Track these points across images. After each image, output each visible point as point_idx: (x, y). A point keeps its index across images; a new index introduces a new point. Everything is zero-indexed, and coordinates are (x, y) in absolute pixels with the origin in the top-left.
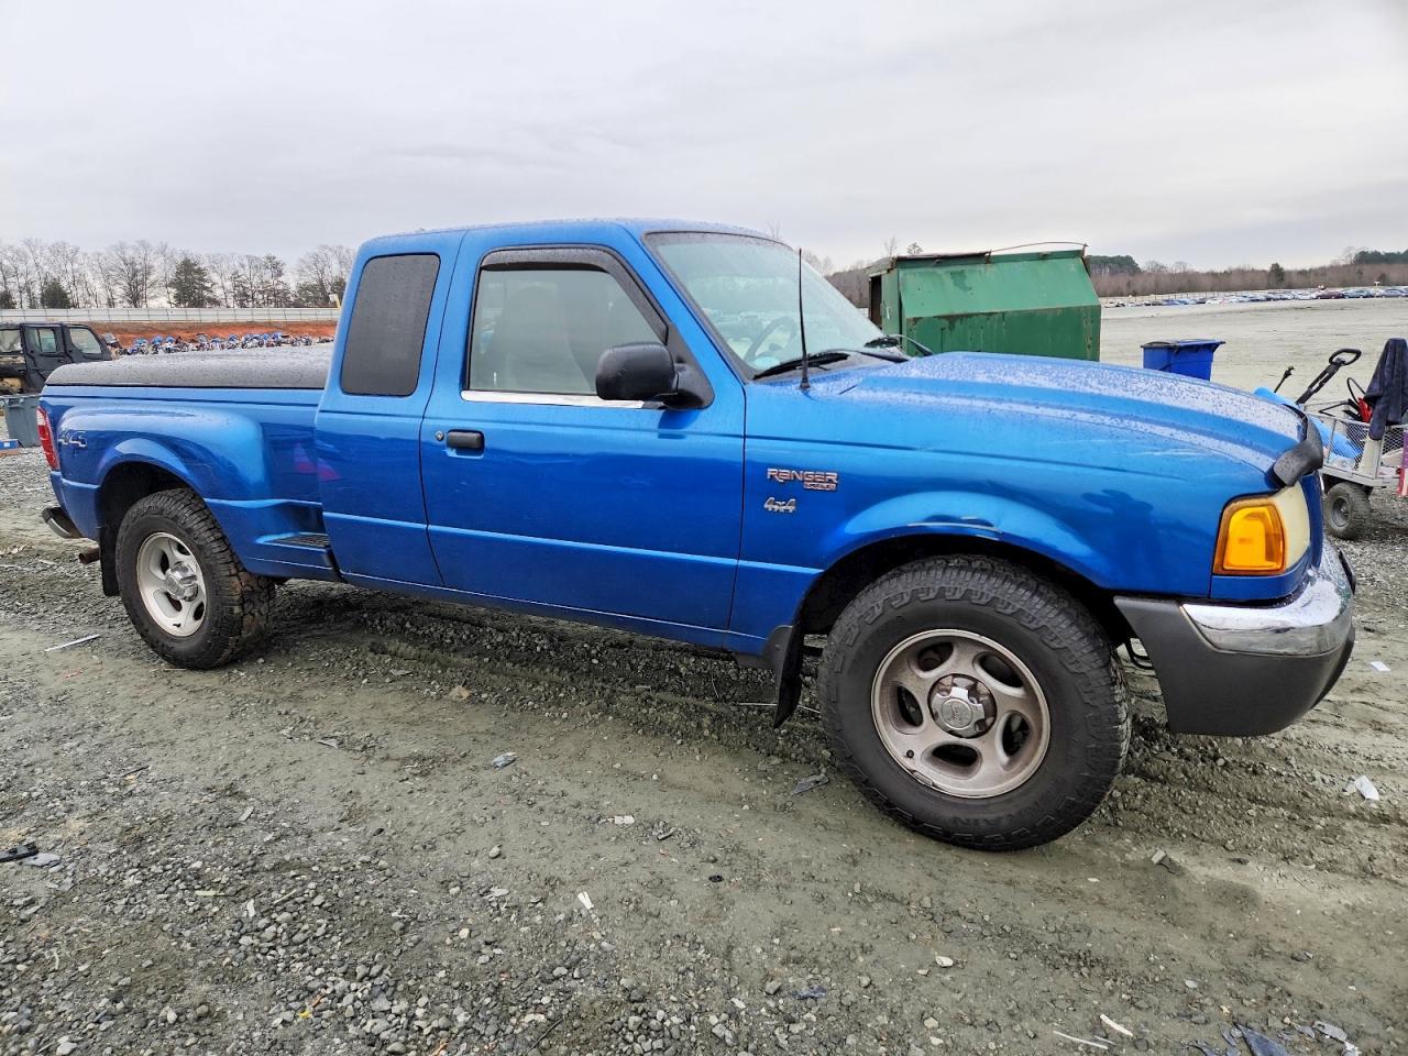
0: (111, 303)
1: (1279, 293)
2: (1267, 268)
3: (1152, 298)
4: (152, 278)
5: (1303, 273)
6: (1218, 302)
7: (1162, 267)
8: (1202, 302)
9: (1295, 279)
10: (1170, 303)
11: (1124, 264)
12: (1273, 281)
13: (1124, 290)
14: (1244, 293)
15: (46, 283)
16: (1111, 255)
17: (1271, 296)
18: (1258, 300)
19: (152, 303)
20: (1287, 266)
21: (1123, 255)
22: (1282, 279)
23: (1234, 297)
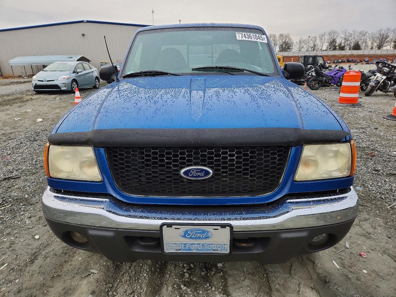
0: (372, 48)
4: (388, 40)
15: (355, 43)
19: (384, 48)
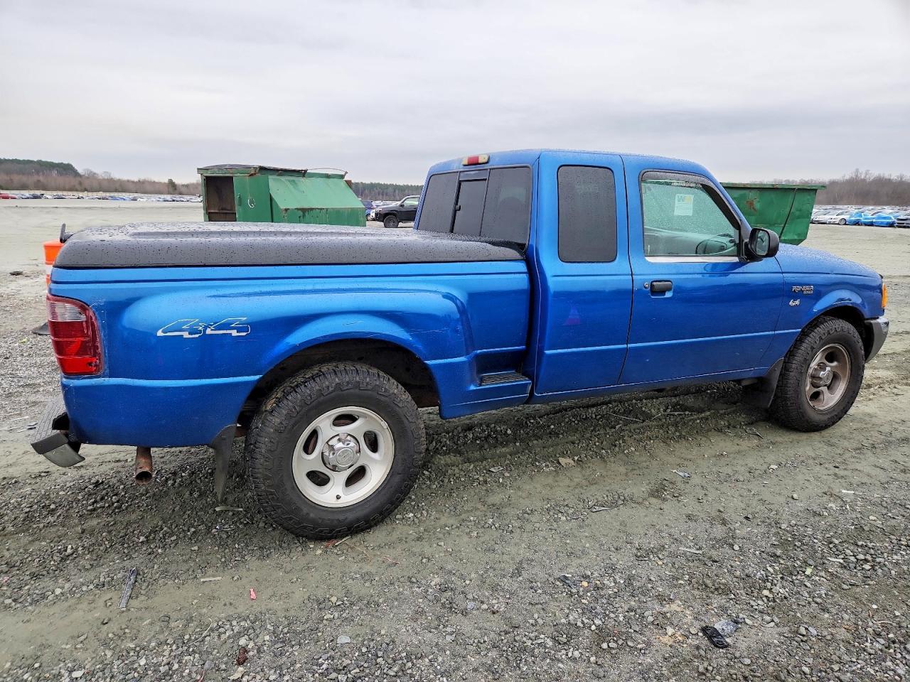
1: (177, 197)
2: (166, 181)
3: (101, 194)
5: (187, 186)
6: (145, 200)
7: (95, 174)
8: (135, 199)
9: (183, 190)
10: (114, 198)
11: (67, 169)
12: (171, 190)
13: (78, 187)
14: (160, 196)
16: (56, 161)
17: (174, 199)
18: (167, 201)
20: (177, 181)
21: (66, 162)
22: (176, 189)
23: (154, 198)
